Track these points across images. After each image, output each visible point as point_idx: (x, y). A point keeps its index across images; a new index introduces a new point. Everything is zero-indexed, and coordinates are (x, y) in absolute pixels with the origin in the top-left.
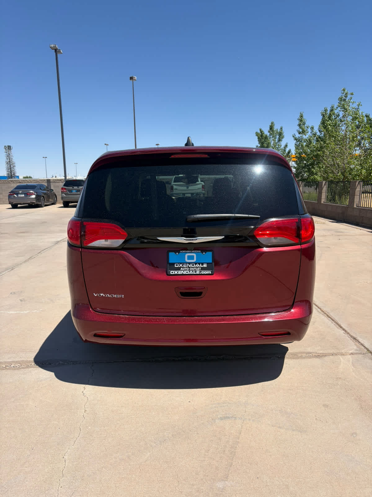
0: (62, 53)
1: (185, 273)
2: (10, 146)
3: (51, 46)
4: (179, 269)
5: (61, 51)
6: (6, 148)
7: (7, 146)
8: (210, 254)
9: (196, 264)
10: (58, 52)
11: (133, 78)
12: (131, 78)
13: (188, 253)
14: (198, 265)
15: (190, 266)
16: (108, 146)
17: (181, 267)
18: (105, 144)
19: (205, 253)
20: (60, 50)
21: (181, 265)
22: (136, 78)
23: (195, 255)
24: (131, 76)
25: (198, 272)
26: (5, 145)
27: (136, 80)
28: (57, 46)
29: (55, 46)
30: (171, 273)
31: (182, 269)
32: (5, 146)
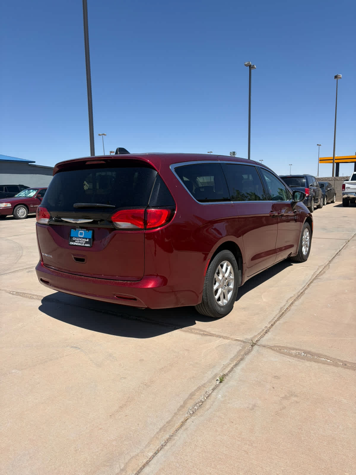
0: (255, 68)
1: (77, 244)
2: (234, 152)
3: (245, 64)
4: (74, 241)
5: (255, 67)
6: (231, 154)
7: (232, 152)
8: (91, 232)
9: (83, 238)
10: (252, 68)
11: (338, 77)
12: (336, 77)
13: (81, 230)
14: (84, 240)
15: (80, 240)
16: (320, 146)
17: (76, 240)
18: (318, 145)
19: (89, 231)
20: (253, 65)
21: (76, 239)
22: (341, 76)
23: (83, 232)
24: (336, 75)
25: (83, 245)
26: (231, 151)
27: (341, 78)
28: (250, 63)
29: (249, 63)
30: (70, 244)
31: (76, 241)
32: (231, 153)
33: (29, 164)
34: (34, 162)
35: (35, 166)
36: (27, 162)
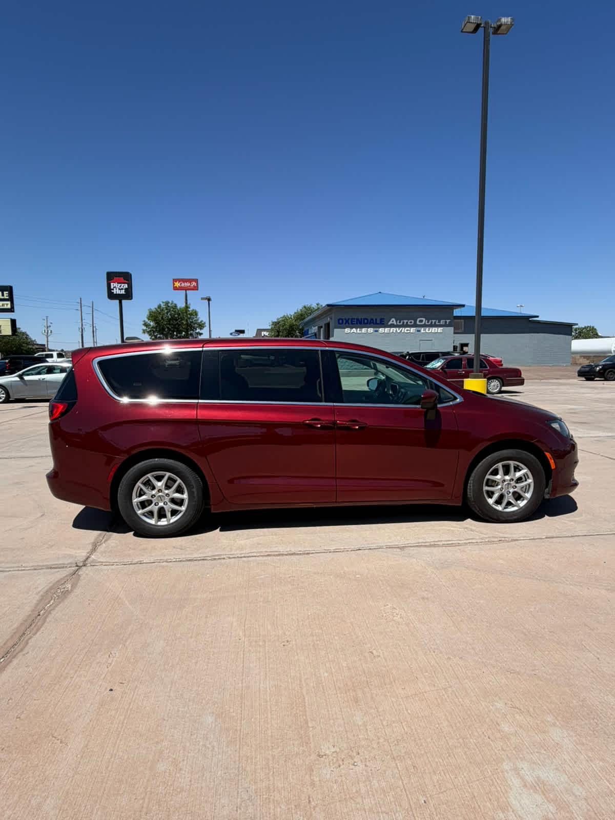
33: (530, 319)
34: (538, 317)
35: (538, 322)
36: (527, 318)
